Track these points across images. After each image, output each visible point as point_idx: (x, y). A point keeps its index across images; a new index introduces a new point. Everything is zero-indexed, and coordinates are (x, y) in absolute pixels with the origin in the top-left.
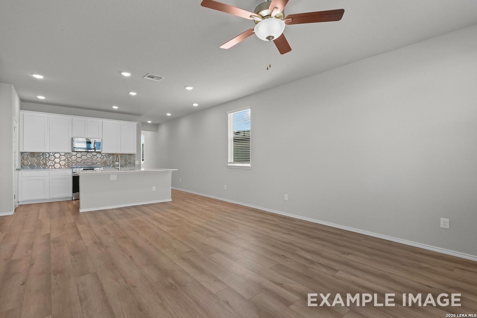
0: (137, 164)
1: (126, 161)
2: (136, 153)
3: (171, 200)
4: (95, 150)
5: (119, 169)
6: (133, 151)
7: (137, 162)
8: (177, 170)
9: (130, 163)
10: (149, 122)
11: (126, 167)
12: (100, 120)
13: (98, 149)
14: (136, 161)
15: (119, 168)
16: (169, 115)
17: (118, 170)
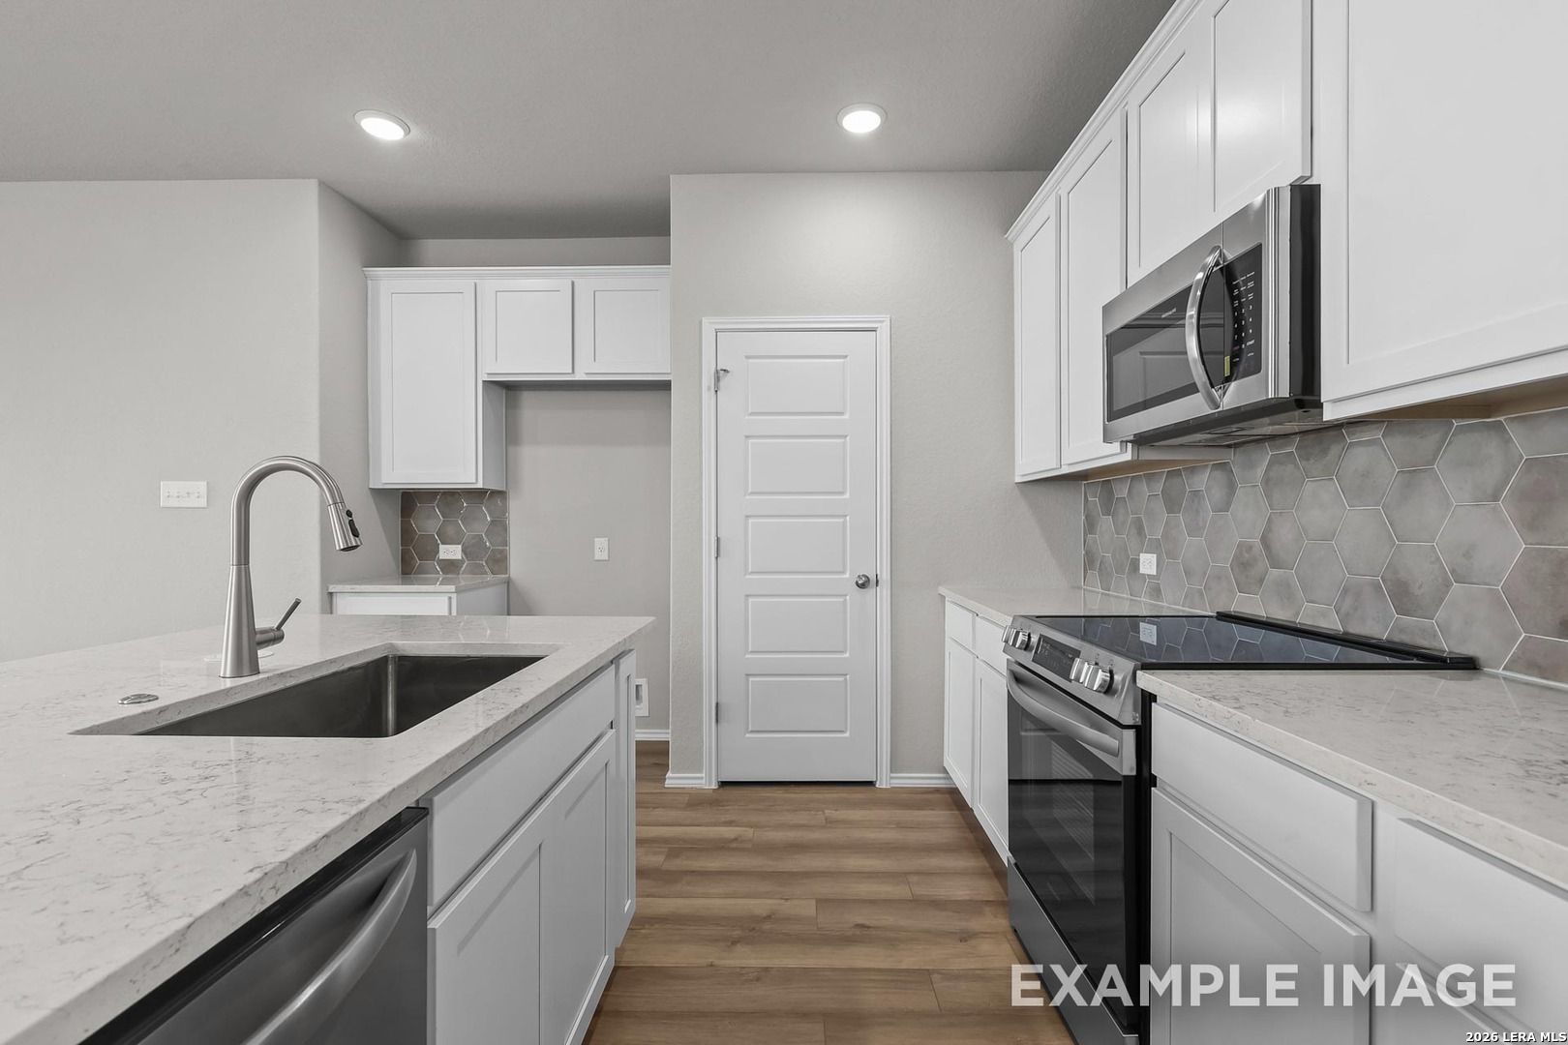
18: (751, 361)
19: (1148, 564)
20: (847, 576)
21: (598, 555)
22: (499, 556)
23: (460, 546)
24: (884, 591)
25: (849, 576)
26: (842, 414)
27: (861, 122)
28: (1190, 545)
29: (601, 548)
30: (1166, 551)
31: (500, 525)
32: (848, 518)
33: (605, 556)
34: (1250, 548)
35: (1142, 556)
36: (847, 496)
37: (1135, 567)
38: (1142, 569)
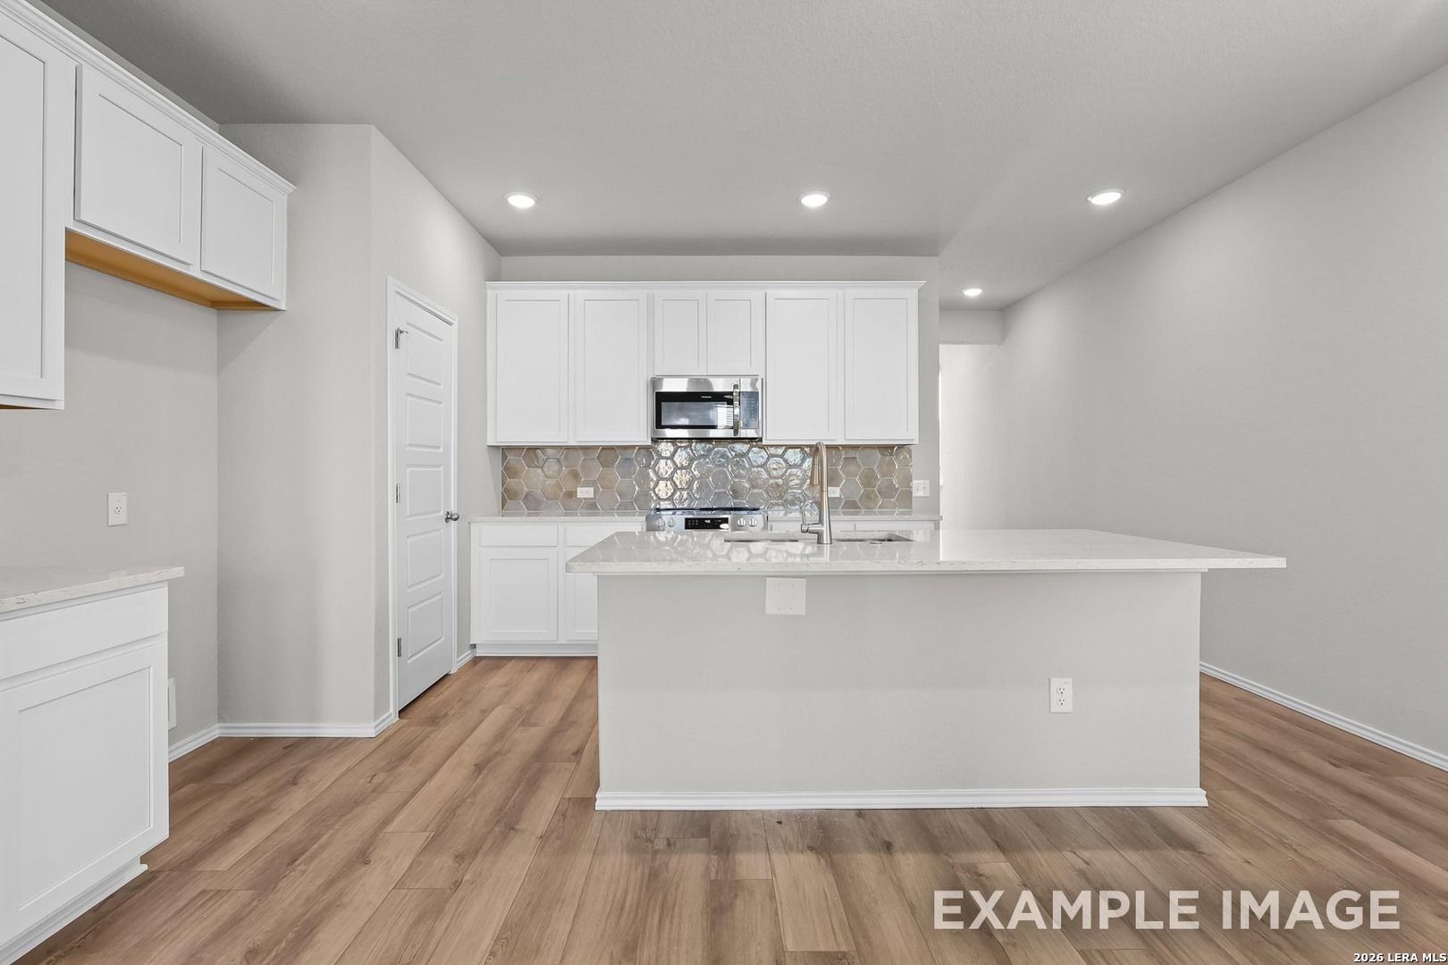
0: (921, 493)
1: (869, 480)
2: (916, 442)
3: (1199, 798)
4: (736, 432)
5: (826, 539)
6: (904, 430)
7: (919, 488)
8: (1279, 563)
9: (888, 491)
10: (973, 293)
11: (869, 510)
12: (753, 292)
13: (747, 426)
14: (915, 483)
15: (824, 529)
16: (1106, 199)
17: (820, 541)
19: (585, 492)
20: (441, 512)
26: (439, 384)
27: (521, 202)
35: (579, 490)
36: (441, 450)
37: (571, 494)
38: (579, 495)
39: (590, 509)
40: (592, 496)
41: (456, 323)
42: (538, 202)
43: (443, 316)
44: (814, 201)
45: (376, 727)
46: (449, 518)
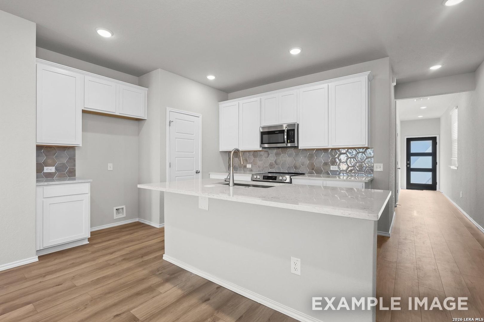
0: (378, 170)
7: (378, 167)
14: (375, 165)
18: (177, 120)
19: (249, 166)
20: (194, 171)
21: (109, 169)
22: (72, 170)
23: (54, 167)
24: (200, 174)
25: (195, 171)
26: (193, 134)
27: (211, 78)
28: (259, 163)
29: (110, 166)
30: (253, 164)
31: (73, 159)
32: (194, 158)
33: (111, 169)
34: (272, 163)
35: (247, 165)
36: (194, 153)
37: (245, 167)
38: (247, 167)
39: (250, 171)
40: (251, 167)
41: (201, 117)
42: (216, 77)
43: (195, 115)
44: (295, 52)
45: (159, 226)
46: (197, 172)
